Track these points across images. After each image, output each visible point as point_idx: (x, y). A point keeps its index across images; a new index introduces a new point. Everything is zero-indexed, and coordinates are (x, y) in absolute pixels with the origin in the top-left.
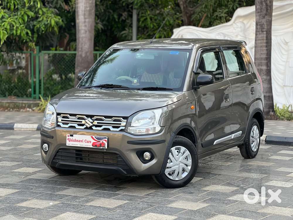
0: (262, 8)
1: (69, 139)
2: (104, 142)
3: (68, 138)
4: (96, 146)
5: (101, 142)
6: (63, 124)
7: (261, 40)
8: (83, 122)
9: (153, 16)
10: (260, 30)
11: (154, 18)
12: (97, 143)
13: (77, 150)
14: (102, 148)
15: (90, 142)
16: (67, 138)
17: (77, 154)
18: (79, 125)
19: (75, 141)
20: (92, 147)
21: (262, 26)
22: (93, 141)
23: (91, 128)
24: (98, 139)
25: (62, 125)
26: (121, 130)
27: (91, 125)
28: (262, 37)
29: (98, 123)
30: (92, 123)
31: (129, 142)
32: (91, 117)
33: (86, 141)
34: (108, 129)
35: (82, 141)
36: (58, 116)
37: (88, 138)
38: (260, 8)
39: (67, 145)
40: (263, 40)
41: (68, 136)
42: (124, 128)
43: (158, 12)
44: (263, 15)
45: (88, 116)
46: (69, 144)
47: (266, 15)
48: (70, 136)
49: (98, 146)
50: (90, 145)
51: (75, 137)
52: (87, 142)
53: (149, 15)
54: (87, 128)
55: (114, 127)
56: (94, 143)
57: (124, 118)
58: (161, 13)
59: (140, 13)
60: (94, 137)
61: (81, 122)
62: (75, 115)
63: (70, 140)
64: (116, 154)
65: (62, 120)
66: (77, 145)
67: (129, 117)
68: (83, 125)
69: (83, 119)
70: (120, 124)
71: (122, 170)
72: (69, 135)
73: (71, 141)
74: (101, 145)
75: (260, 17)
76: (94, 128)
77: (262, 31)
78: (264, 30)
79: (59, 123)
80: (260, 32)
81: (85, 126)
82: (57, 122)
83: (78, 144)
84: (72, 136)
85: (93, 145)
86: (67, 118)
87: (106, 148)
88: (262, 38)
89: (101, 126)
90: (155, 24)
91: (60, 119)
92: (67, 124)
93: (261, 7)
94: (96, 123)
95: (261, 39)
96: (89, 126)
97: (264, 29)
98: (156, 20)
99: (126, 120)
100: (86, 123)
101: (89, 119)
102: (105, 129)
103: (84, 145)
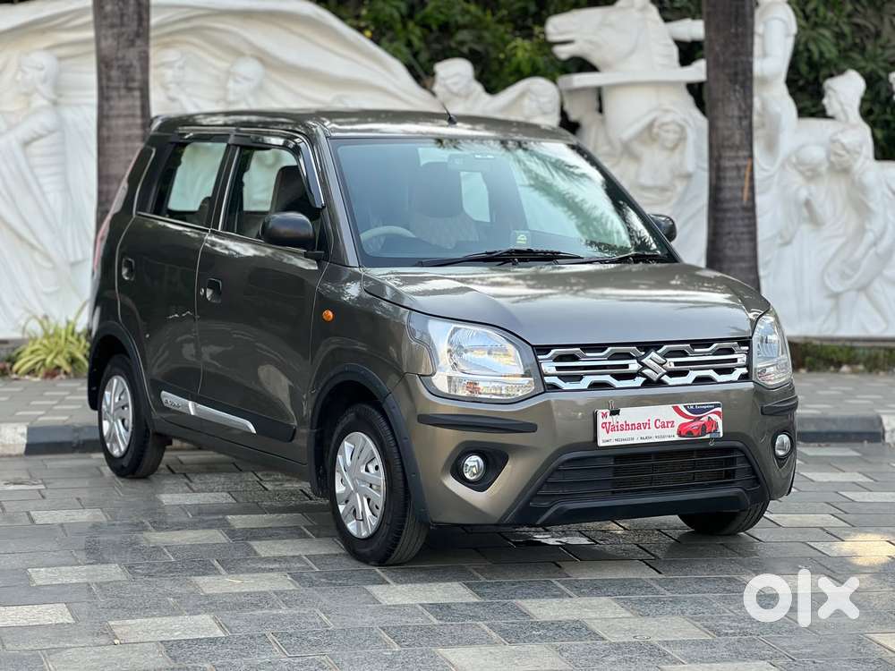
1: (608, 425)
2: (715, 417)
3: (605, 420)
4: (690, 433)
5: (705, 419)
8: (634, 366)
12: (694, 425)
14: (708, 436)
15: (670, 425)
16: (601, 421)
19: (627, 427)
20: (677, 438)
22: (680, 420)
24: (694, 411)
26: (741, 378)
27: (663, 371)
29: (676, 364)
30: (662, 365)
31: (764, 411)
32: (655, 347)
33: (658, 424)
34: (709, 380)
35: (646, 425)
36: (539, 357)
37: (666, 412)
39: (601, 443)
41: (604, 415)
42: (745, 371)
45: (644, 346)
46: (605, 439)
48: (608, 414)
49: (695, 434)
50: (671, 435)
51: (628, 415)
52: (663, 426)
54: (649, 383)
55: (720, 371)
56: (682, 425)
57: (742, 341)
60: (681, 407)
61: (626, 366)
62: (600, 347)
63: (609, 429)
65: (558, 368)
66: (633, 439)
67: (751, 338)
68: (631, 376)
69: (628, 356)
70: (734, 360)
72: (604, 411)
73: (614, 428)
74: (703, 429)
76: (666, 380)
79: (547, 380)
81: (642, 379)
82: (542, 375)
83: (635, 437)
84: (615, 413)
85: (680, 434)
86: (574, 358)
87: (722, 434)
89: (684, 373)
91: (550, 366)
94: (670, 364)
96: (655, 377)
99: (746, 348)
100: (645, 366)
101: (654, 355)
102: (699, 380)
103: (654, 435)
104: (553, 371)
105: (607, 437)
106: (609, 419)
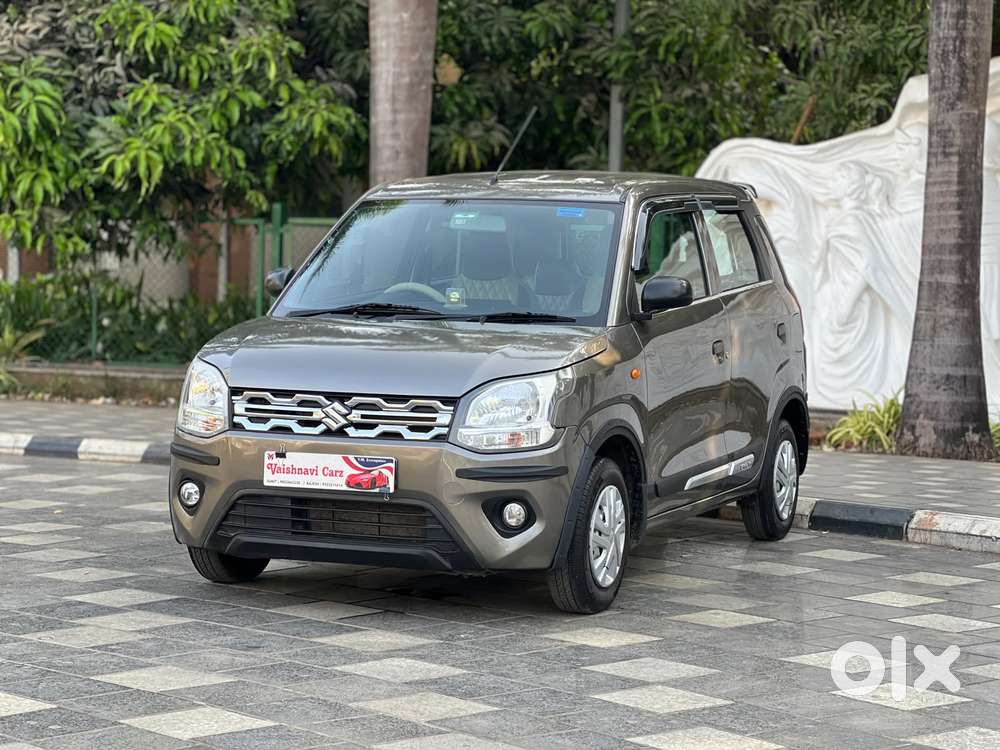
0: (946, 73)
1: (273, 467)
2: (386, 472)
3: (271, 461)
4: (359, 485)
5: (376, 473)
6: (251, 419)
7: (941, 183)
8: (318, 414)
9: (671, 107)
10: (940, 150)
11: (673, 111)
12: (362, 477)
13: (296, 500)
14: (377, 490)
15: (338, 474)
16: (267, 461)
17: (295, 512)
18: (303, 423)
19: (292, 470)
20: (345, 488)
21: (946, 137)
22: (349, 471)
23: (341, 432)
24: (365, 464)
25: (248, 425)
26: (437, 438)
27: (344, 422)
28: (944, 174)
29: (363, 416)
30: (345, 416)
31: (460, 473)
32: (342, 398)
33: (326, 471)
34: (397, 436)
35: (314, 472)
36: (233, 398)
37: (335, 461)
38: (940, 75)
39: (266, 483)
40: (948, 183)
41: (271, 457)
42: (445, 431)
43: (688, 92)
44: (949, 98)
45: (331, 396)
46: (271, 479)
47: (959, 97)
48: (275, 456)
49: (364, 487)
50: (339, 484)
51: (294, 459)
52: (332, 474)
53: (658, 102)
54: (328, 432)
55: (413, 429)
56: (351, 476)
57: (446, 401)
58: (700, 96)
59: (633, 95)
60: (351, 458)
61: (311, 414)
62: (289, 394)
63: (275, 470)
64: (422, 509)
65: (247, 410)
66: (299, 483)
67: (459, 398)
68: (316, 423)
69: (316, 404)
70: (434, 419)
71: (438, 556)
72: (271, 453)
73: (280, 470)
74: (373, 483)
75: (939, 107)
76: (351, 431)
77: (946, 155)
78: (954, 150)
79: (236, 419)
80: (940, 158)
81: (322, 428)
82: (232, 414)
83: (301, 482)
84: (281, 455)
85: (348, 484)
86: (265, 401)
87: (392, 490)
88: (946, 178)
89: (372, 426)
90: (679, 134)
91: (240, 407)
92: (265, 420)
93: (942, 71)
94: (355, 416)
95: (941, 179)
96: (334, 426)
97: (952, 145)
98: (680, 119)
99: (452, 408)
100: (327, 416)
101: (337, 405)
102: (385, 435)
103: (321, 482)
104: (243, 412)
105: (272, 477)
106: (276, 460)
